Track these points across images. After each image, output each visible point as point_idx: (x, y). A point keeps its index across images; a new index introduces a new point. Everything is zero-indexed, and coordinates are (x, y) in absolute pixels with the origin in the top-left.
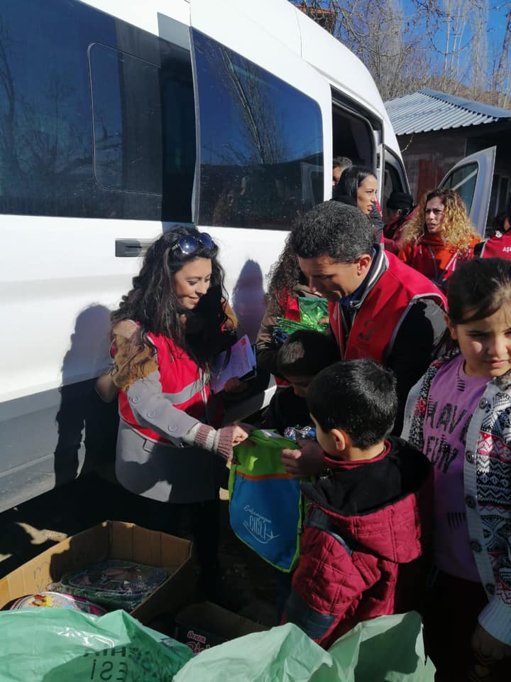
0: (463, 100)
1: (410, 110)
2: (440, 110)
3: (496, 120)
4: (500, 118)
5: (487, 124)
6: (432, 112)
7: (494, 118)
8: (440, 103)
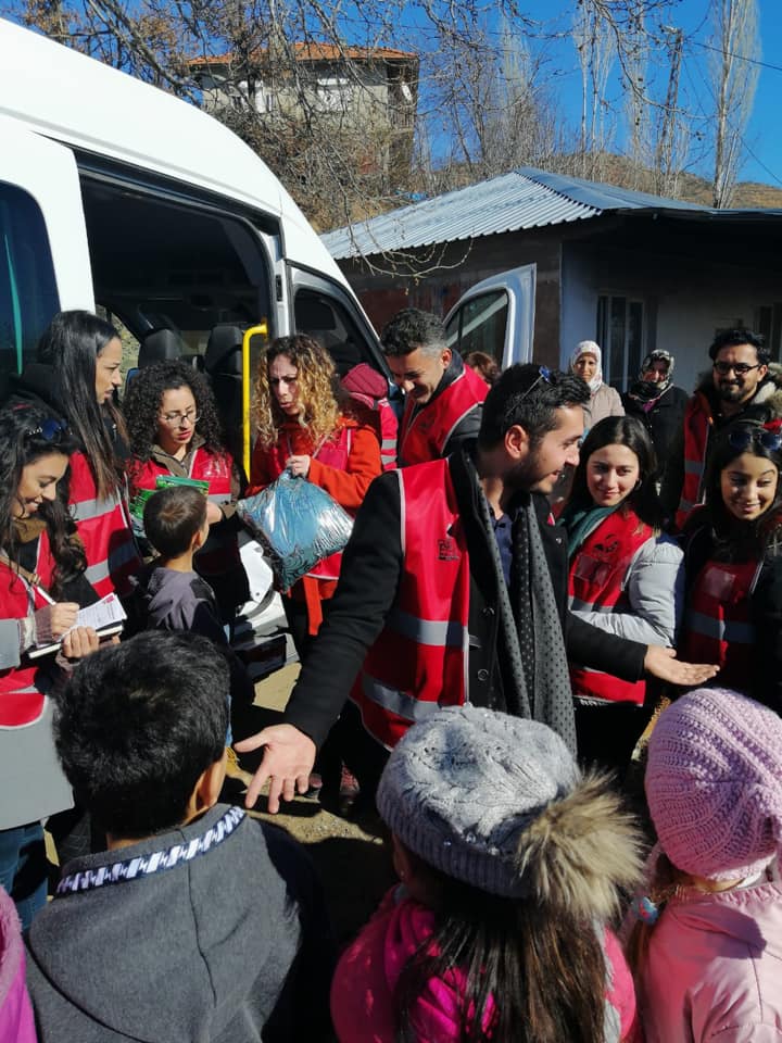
0: (568, 181)
1: (493, 198)
2: (532, 199)
3: (599, 214)
4: (605, 211)
5: (586, 219)
6: (519, 202)
7: (598, 210)
8: (538, 187)
